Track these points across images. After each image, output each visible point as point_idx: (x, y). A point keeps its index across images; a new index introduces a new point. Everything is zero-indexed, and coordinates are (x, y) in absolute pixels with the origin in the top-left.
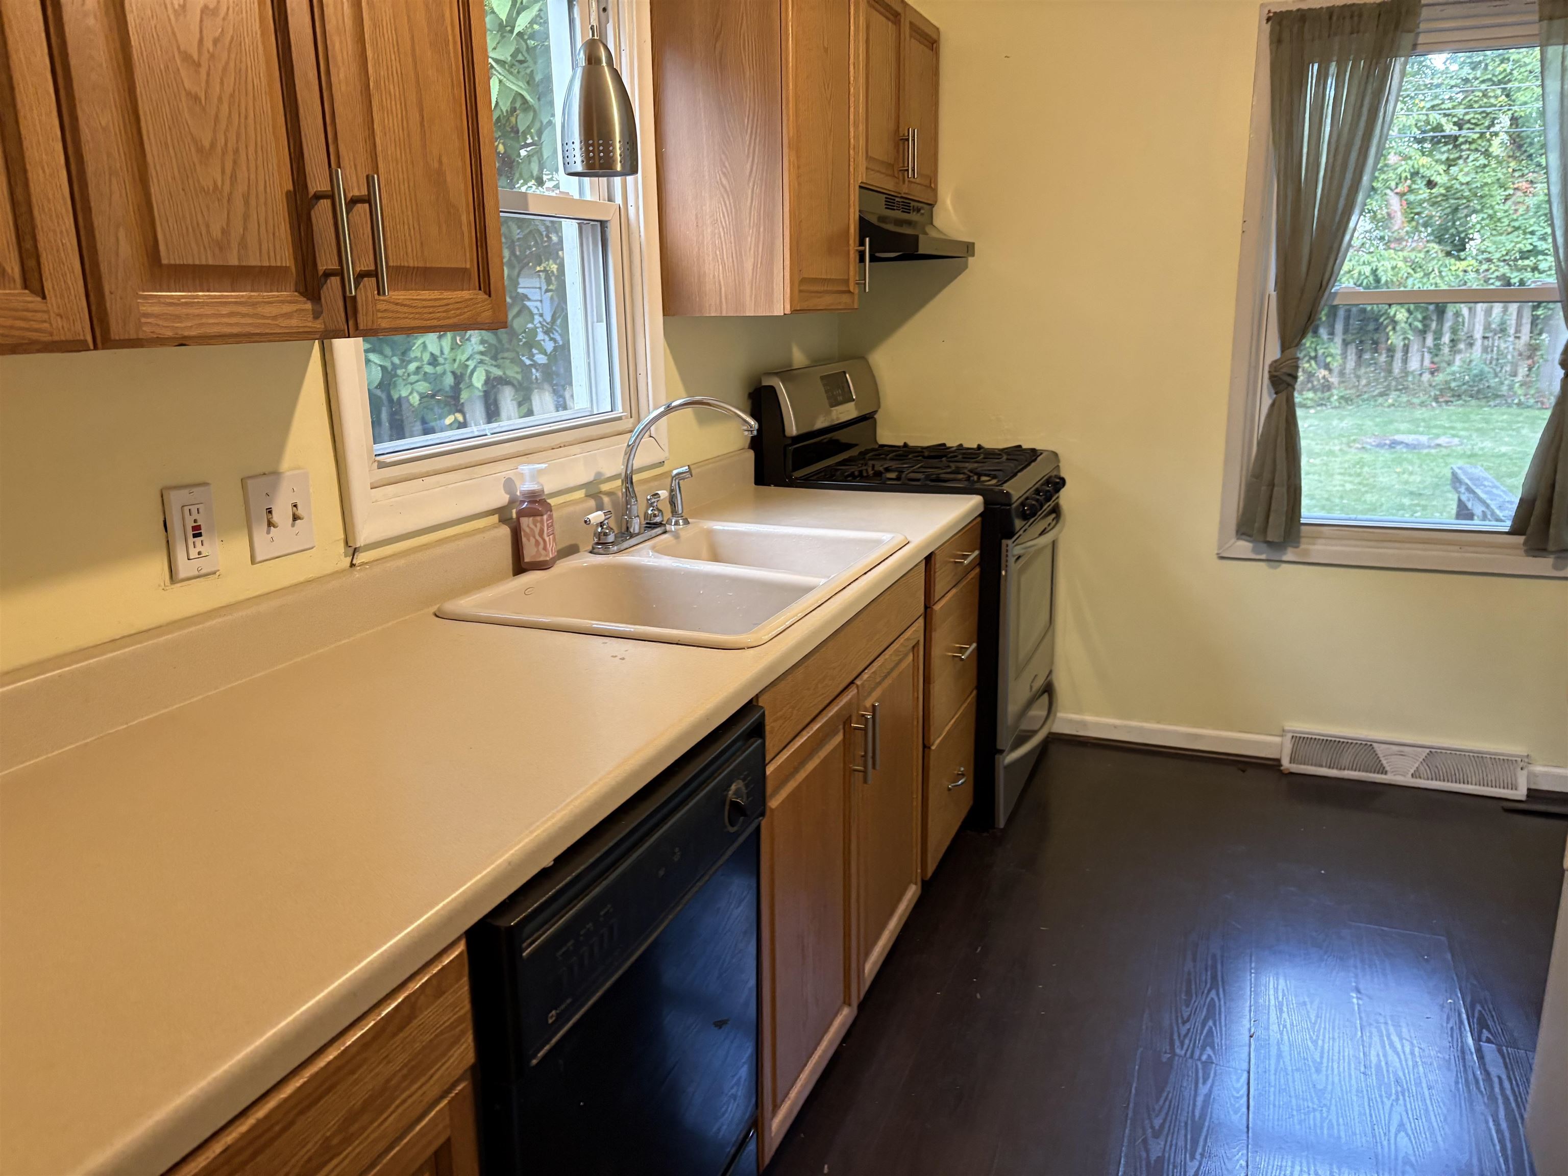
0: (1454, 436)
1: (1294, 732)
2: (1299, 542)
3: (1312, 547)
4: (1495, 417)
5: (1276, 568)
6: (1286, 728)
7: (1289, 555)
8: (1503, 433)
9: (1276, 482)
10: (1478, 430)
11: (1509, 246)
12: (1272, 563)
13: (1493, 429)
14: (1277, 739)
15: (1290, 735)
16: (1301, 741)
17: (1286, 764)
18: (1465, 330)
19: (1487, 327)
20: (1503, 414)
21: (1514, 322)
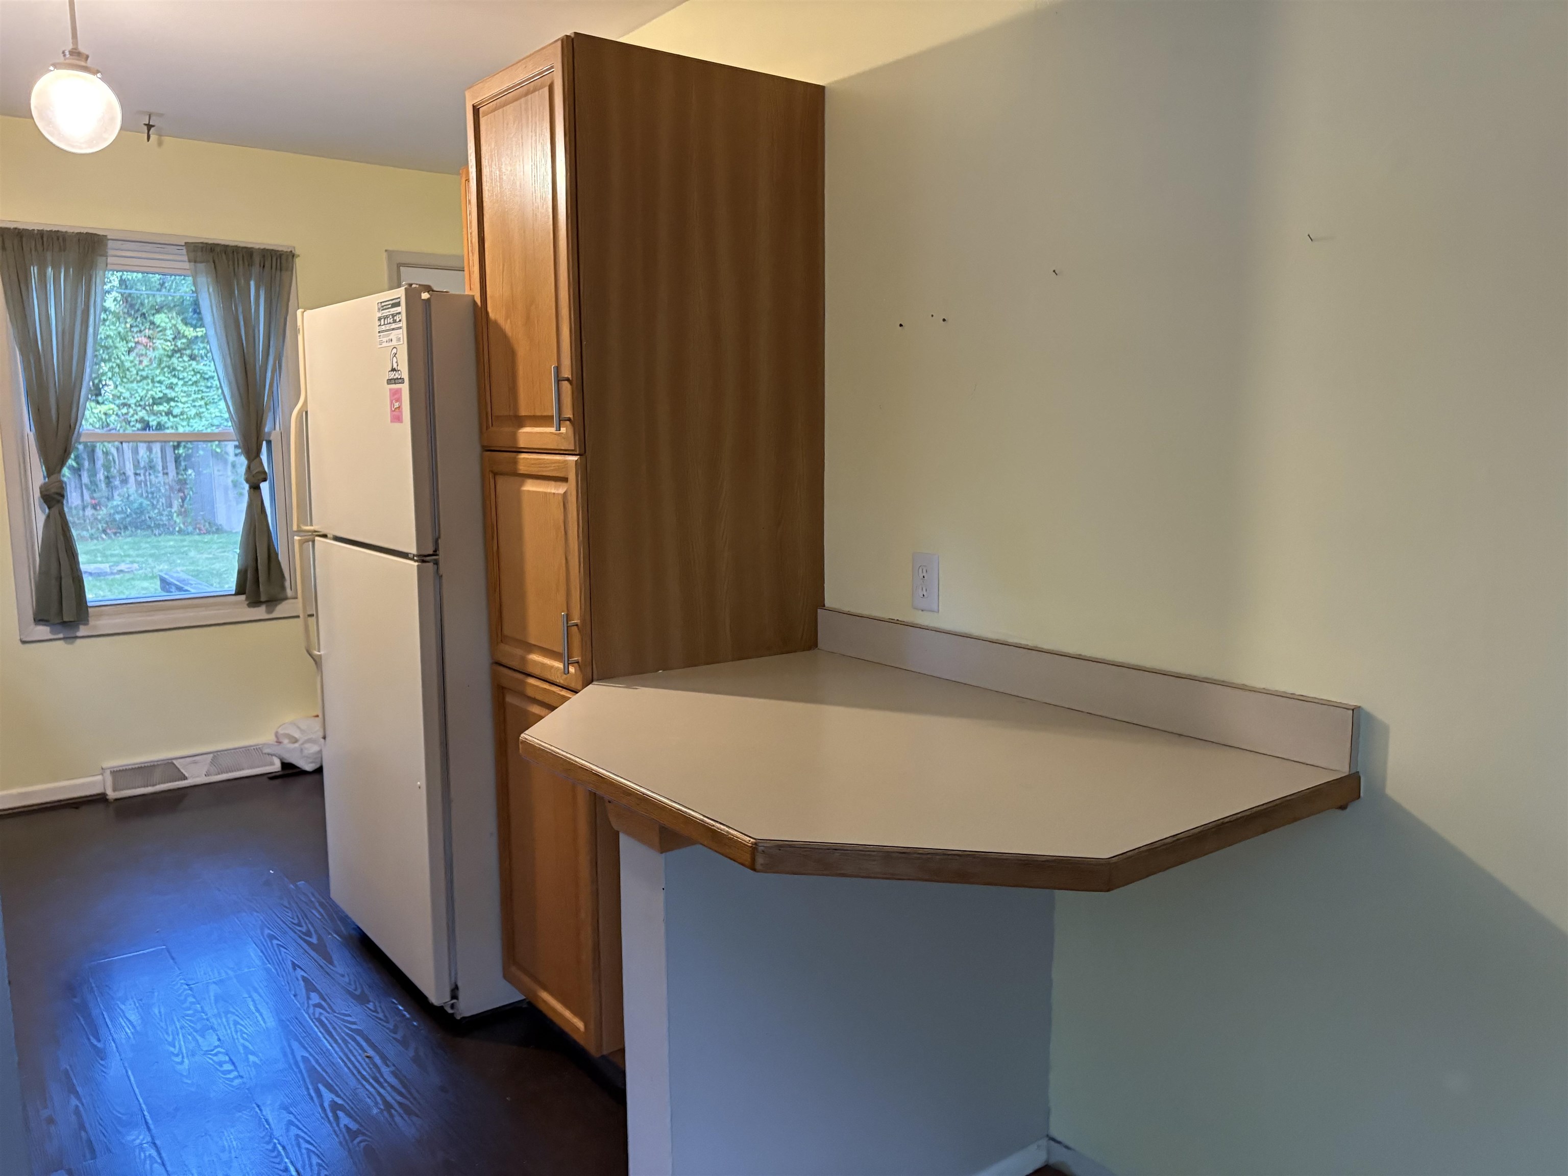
0: (132, 562)
1: (111, 768)
2: (88, 621)
3: (98, 623)
4: (162, 543)
5: (72, 643)
6: (104, 766)
7: (82, 631)
8: (174, 557)
9: (63, 575)
10: (151, 555)
11: (143, 393)
12: (68, 640)
13: (165, 554)
14: (100, 778)
15: (108, 772)
16: (118, 774)
17: (111, 795)
18: (117, 467)
19: (137, 464)
20: (169, 541)
21: (160, 460)
